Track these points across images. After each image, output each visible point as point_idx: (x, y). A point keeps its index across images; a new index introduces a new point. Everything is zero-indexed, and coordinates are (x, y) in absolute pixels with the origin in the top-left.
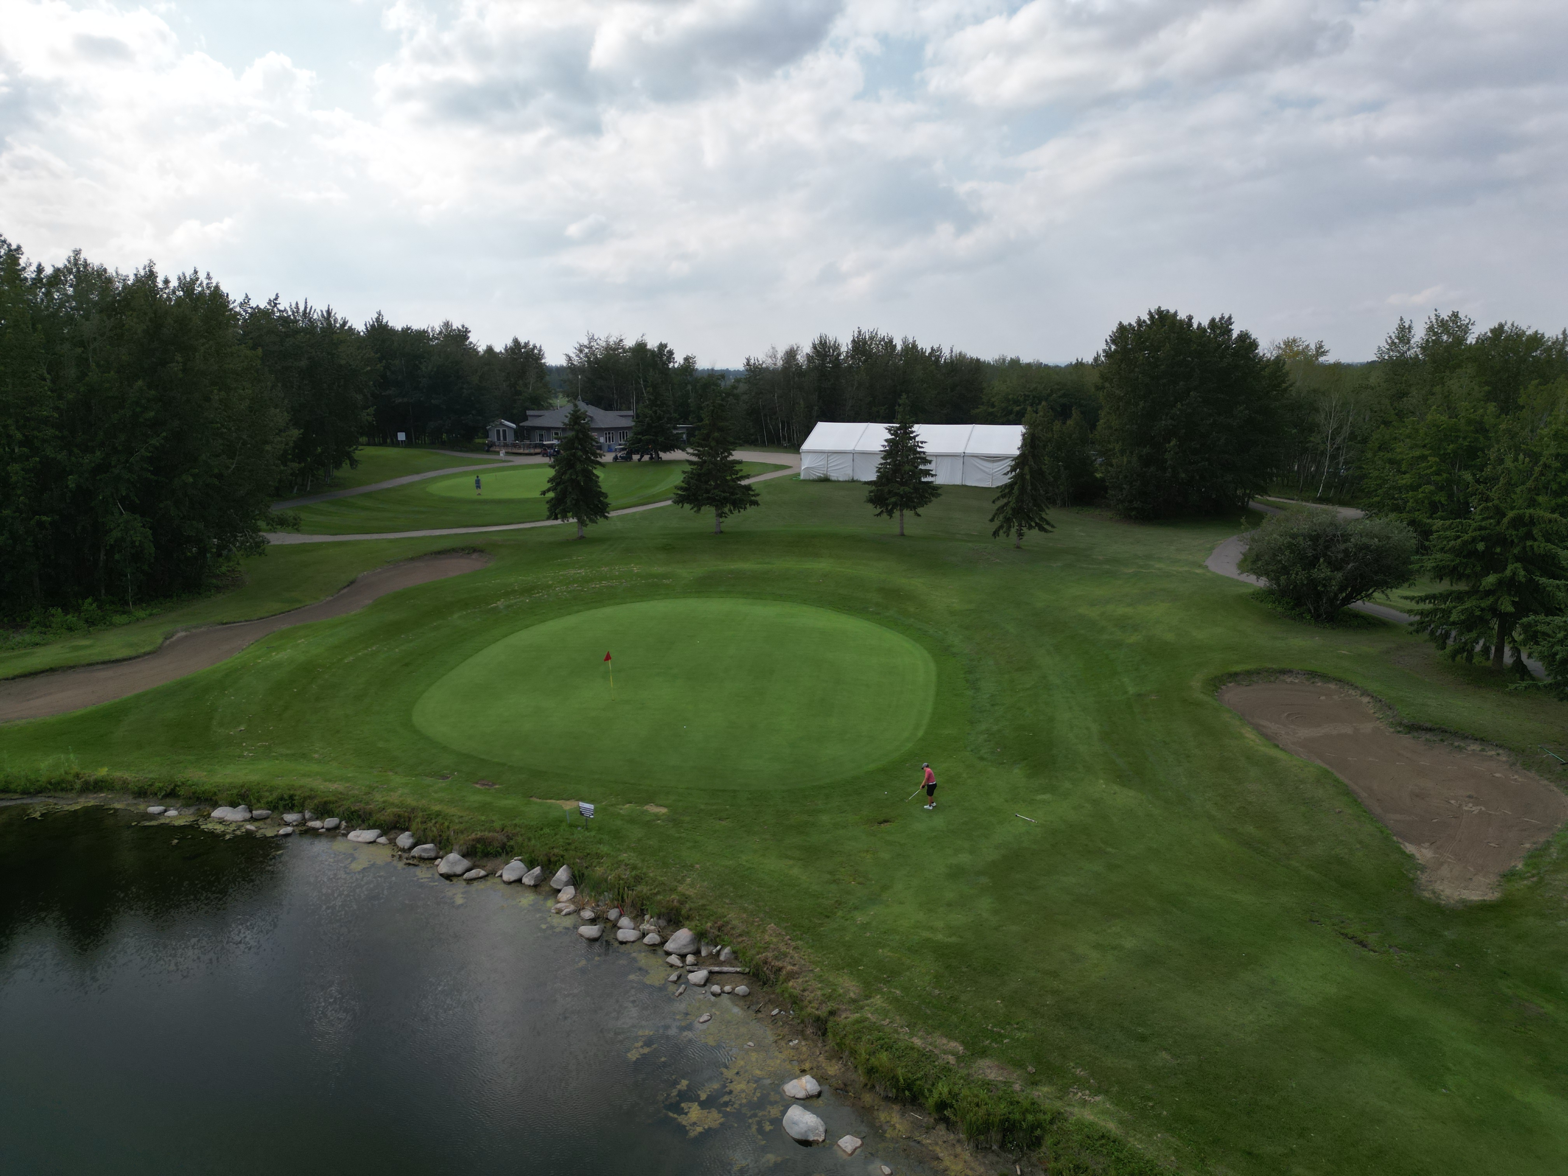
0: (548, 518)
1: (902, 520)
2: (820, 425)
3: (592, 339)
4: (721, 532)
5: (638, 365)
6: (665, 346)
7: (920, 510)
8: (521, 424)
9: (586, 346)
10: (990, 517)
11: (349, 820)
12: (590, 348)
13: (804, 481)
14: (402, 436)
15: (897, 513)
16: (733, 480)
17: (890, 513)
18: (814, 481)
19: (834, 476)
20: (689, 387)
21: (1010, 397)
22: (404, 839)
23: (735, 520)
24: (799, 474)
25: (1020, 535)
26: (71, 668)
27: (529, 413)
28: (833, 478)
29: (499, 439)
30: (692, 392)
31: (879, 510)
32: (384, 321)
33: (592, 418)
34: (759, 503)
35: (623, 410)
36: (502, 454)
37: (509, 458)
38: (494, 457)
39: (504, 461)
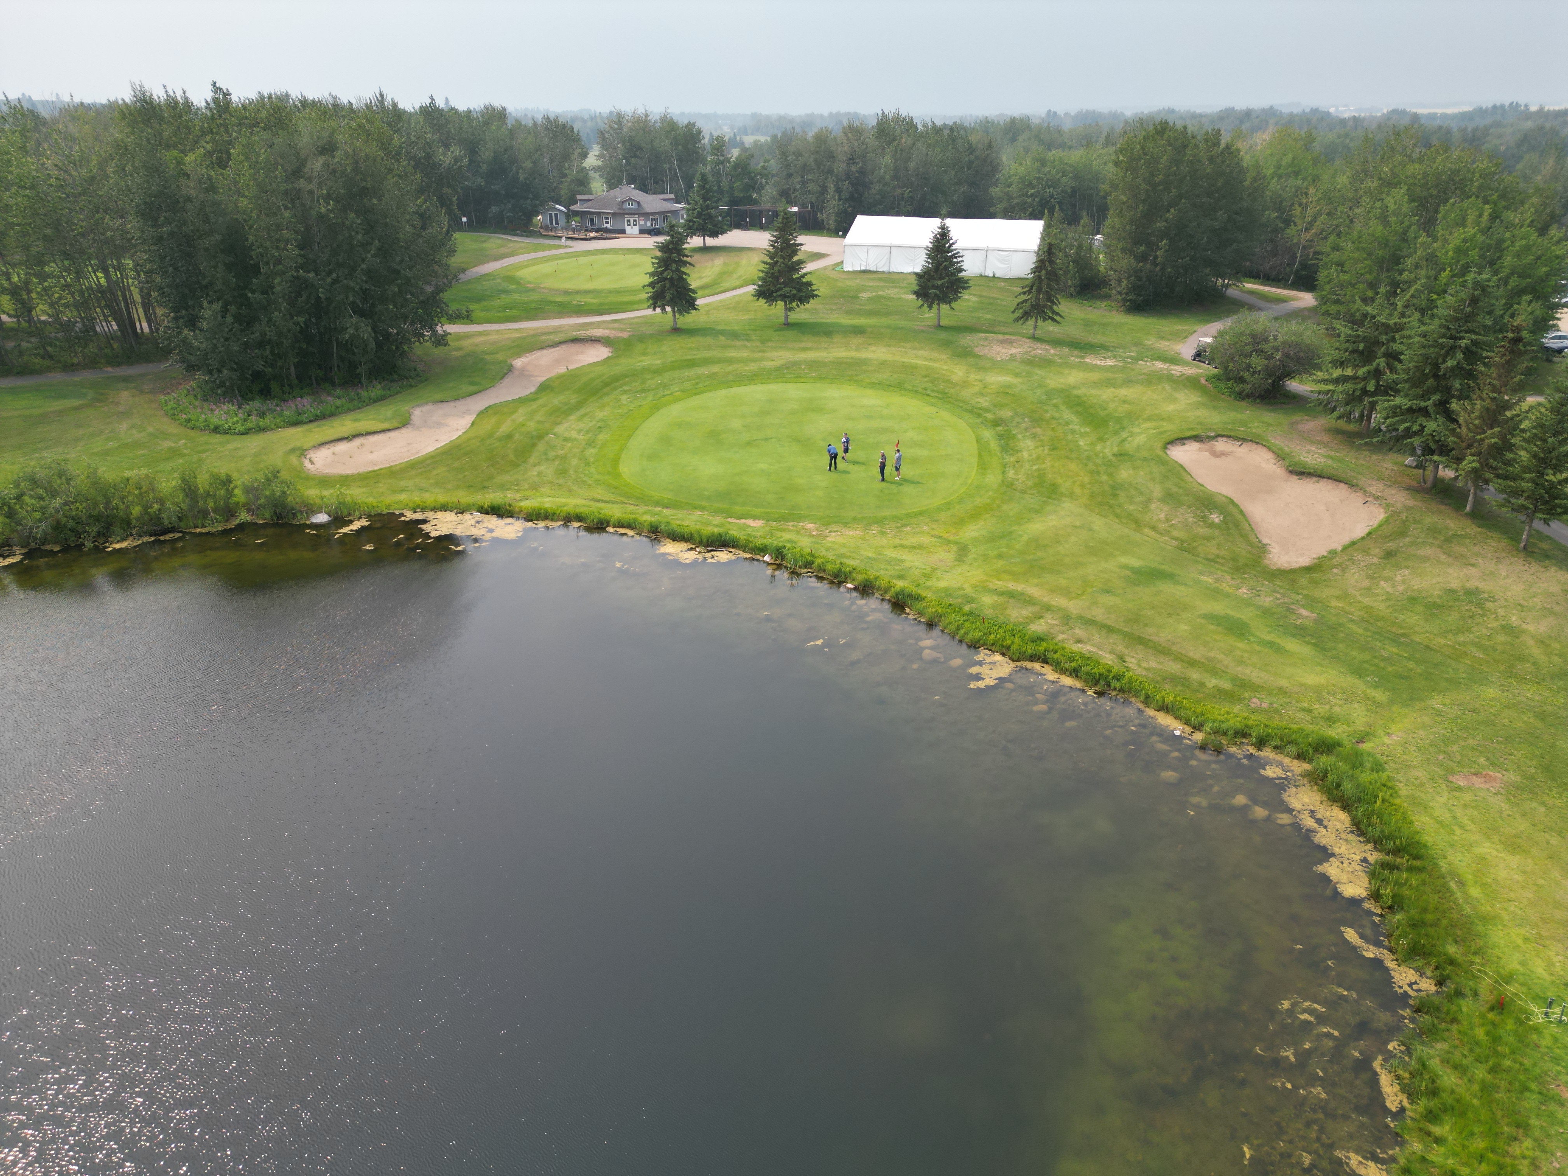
0: (650, 308)
1: (939, 312)
2: (858, 217)
4: (788, 324)
7: (954, 304)
8: (572, 208)
13: (847, 274)
14: (465, 220)
15: (935, 307)
17: (930, 303)
18: (861, 274)
19: (873, 267)
21: (1026, 179)
23: (802, 313)
24: (843, 267)
25: (1036, 326)
27: (579, 197)
28: (879, 271)
29: (551, 223)
31: (922, 302)
32: (436, 102)
33: (639, 203)
34: (816, 296)
35: (663, 193)
36: (563, 240)
37: (569, 243)
38: (556, 242)
39: (566, 247)
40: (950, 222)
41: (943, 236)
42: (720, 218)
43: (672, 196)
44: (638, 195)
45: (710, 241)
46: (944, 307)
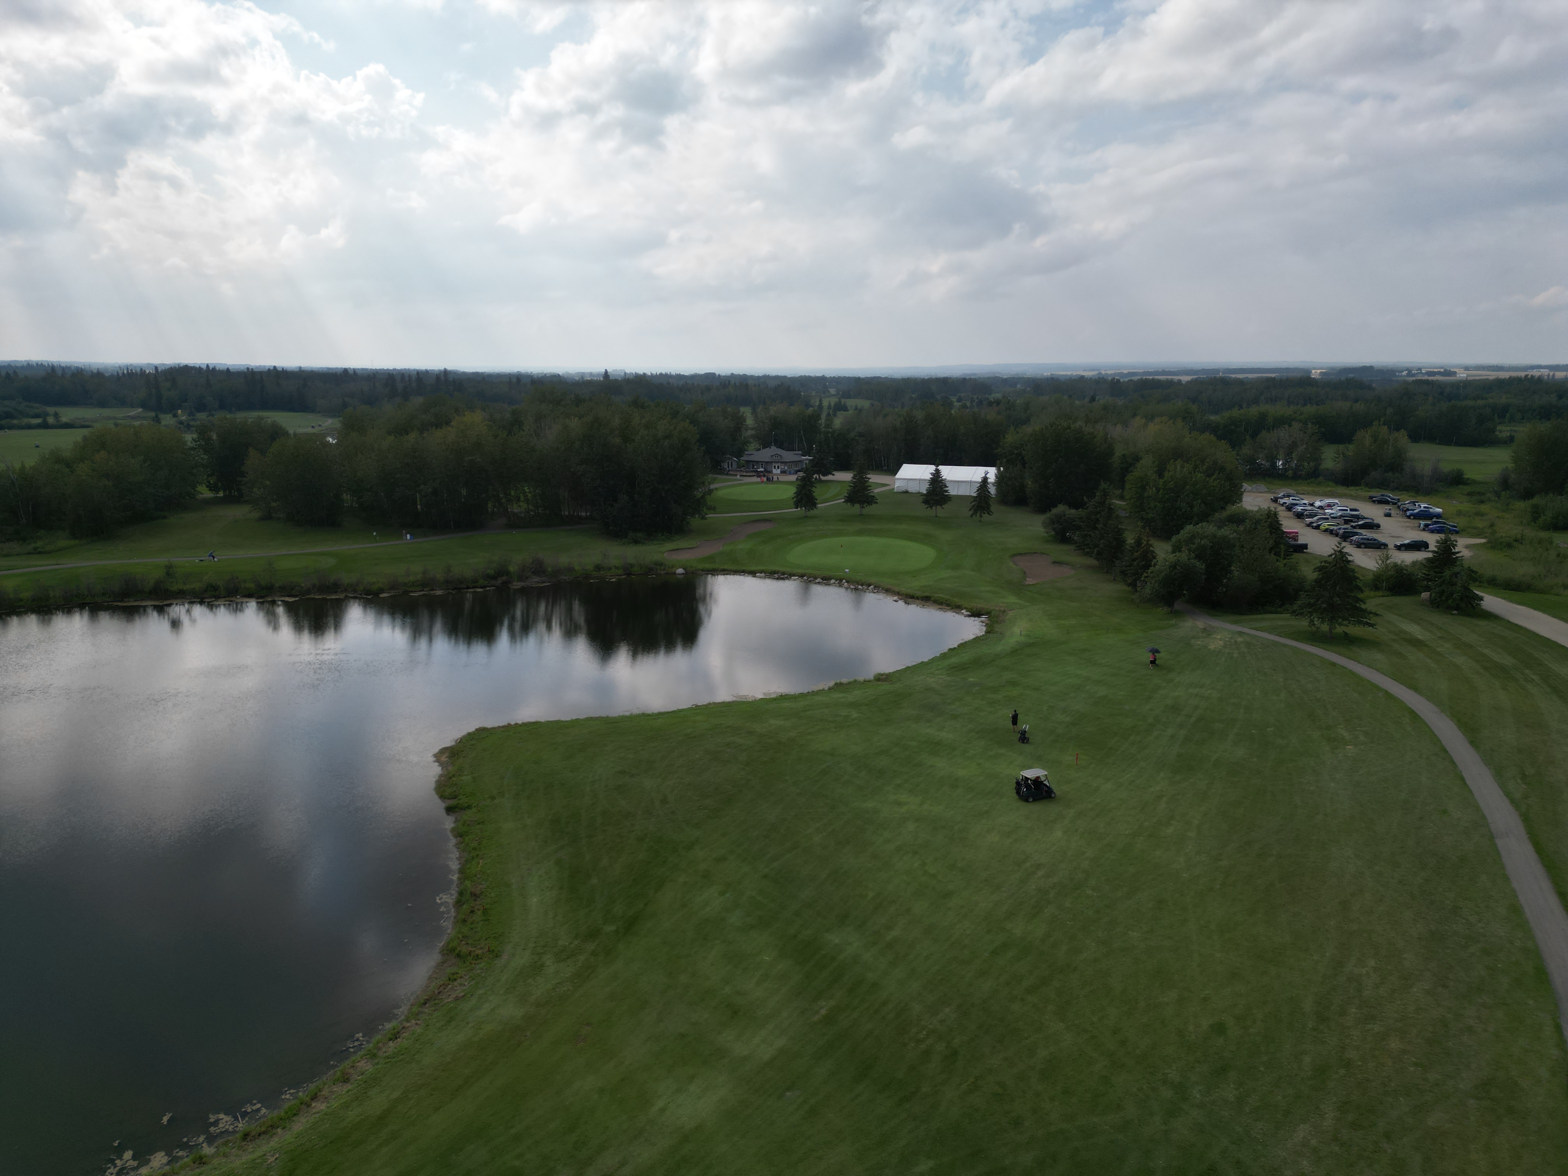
0: (795, 508)
1: (936, 510)
2: (904, 465)
4: (862, 515)
7: (943, 506)
8: (740, 459)
10: (969, 509)
11: (790, 576)
13: (896, 492)
15: (934, 508)
16: (867, 493)
17: (931, 507)
18: (901, 492)
19: (910, 490)
20: (829, 435)
21: (1013, 445)
22: (805, 578)
23: (869, 510)
24: (894, 489)
25: (981, 516)
26: (682, 549)
27: (744, 453)
28: (910, 492)
31: (927, 506)
33: (781, 456)
34: (876, 503)
35: (793, 450)
36: (738, 476)
37: (742, 478)
38: (734, 477)
39: (739, 480)
40: (940, 467)
41: (937, 474)
42: (829, 465)
43: (800, 452)
44: (780, 451)
45: (823, 478)
46: (939, 507)
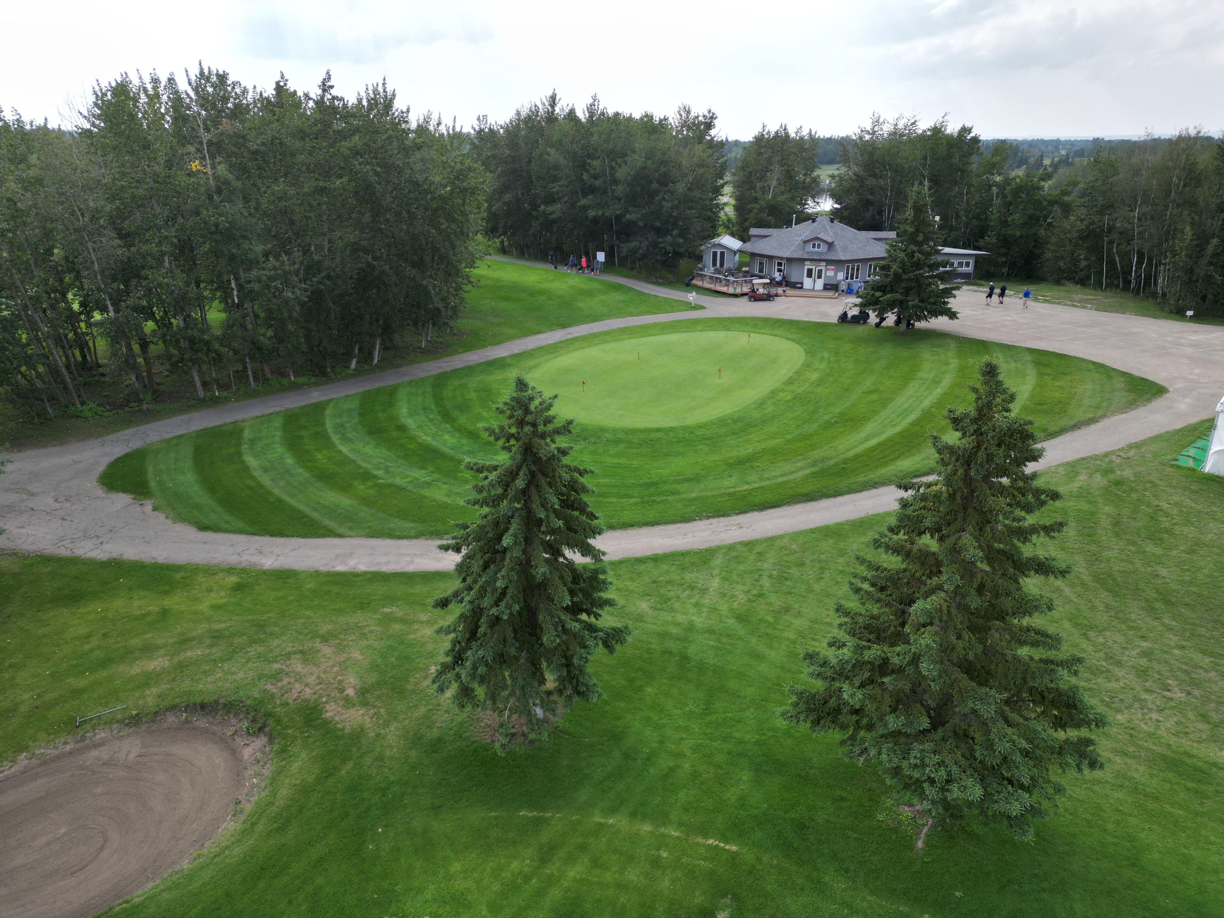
3: (877, 122)
5: (925, 158)
6: (969, 130)
9: (868, 133)
12: (874, 133)
14: (601, 257)
29: (714, 264)
30: (997, 197)
32: (601, 107)
33: (832, 244)
